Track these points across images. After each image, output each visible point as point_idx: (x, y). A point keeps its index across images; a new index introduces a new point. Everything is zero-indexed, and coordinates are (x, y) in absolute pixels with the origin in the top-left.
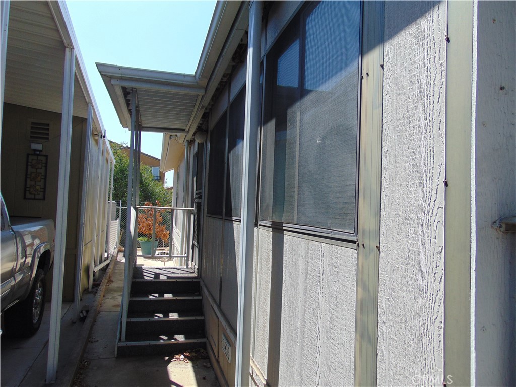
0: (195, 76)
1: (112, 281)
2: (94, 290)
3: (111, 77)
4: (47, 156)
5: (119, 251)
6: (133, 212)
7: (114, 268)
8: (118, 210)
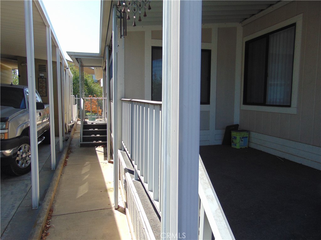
0: (99, 54)
1: (76, 130)
2: (69, 133)
3: (71, 56)
4: (46, 78)
5: (78, 120)
6: (82, 100)
7: (76, 126)
8: (76, 100)
